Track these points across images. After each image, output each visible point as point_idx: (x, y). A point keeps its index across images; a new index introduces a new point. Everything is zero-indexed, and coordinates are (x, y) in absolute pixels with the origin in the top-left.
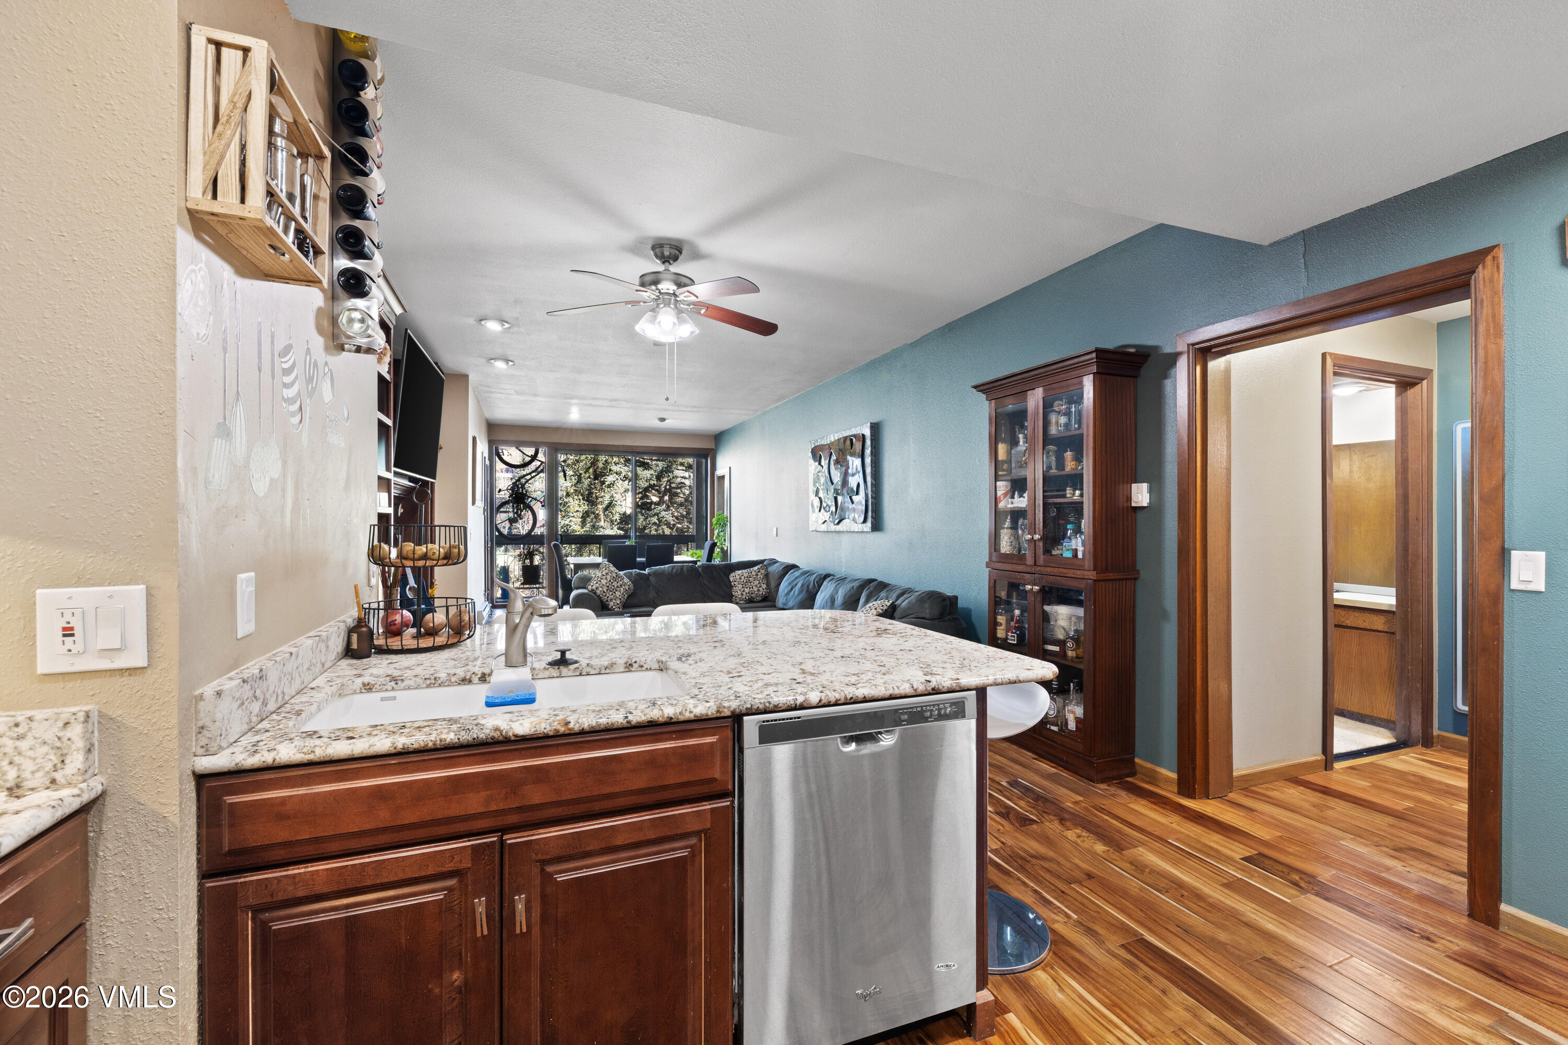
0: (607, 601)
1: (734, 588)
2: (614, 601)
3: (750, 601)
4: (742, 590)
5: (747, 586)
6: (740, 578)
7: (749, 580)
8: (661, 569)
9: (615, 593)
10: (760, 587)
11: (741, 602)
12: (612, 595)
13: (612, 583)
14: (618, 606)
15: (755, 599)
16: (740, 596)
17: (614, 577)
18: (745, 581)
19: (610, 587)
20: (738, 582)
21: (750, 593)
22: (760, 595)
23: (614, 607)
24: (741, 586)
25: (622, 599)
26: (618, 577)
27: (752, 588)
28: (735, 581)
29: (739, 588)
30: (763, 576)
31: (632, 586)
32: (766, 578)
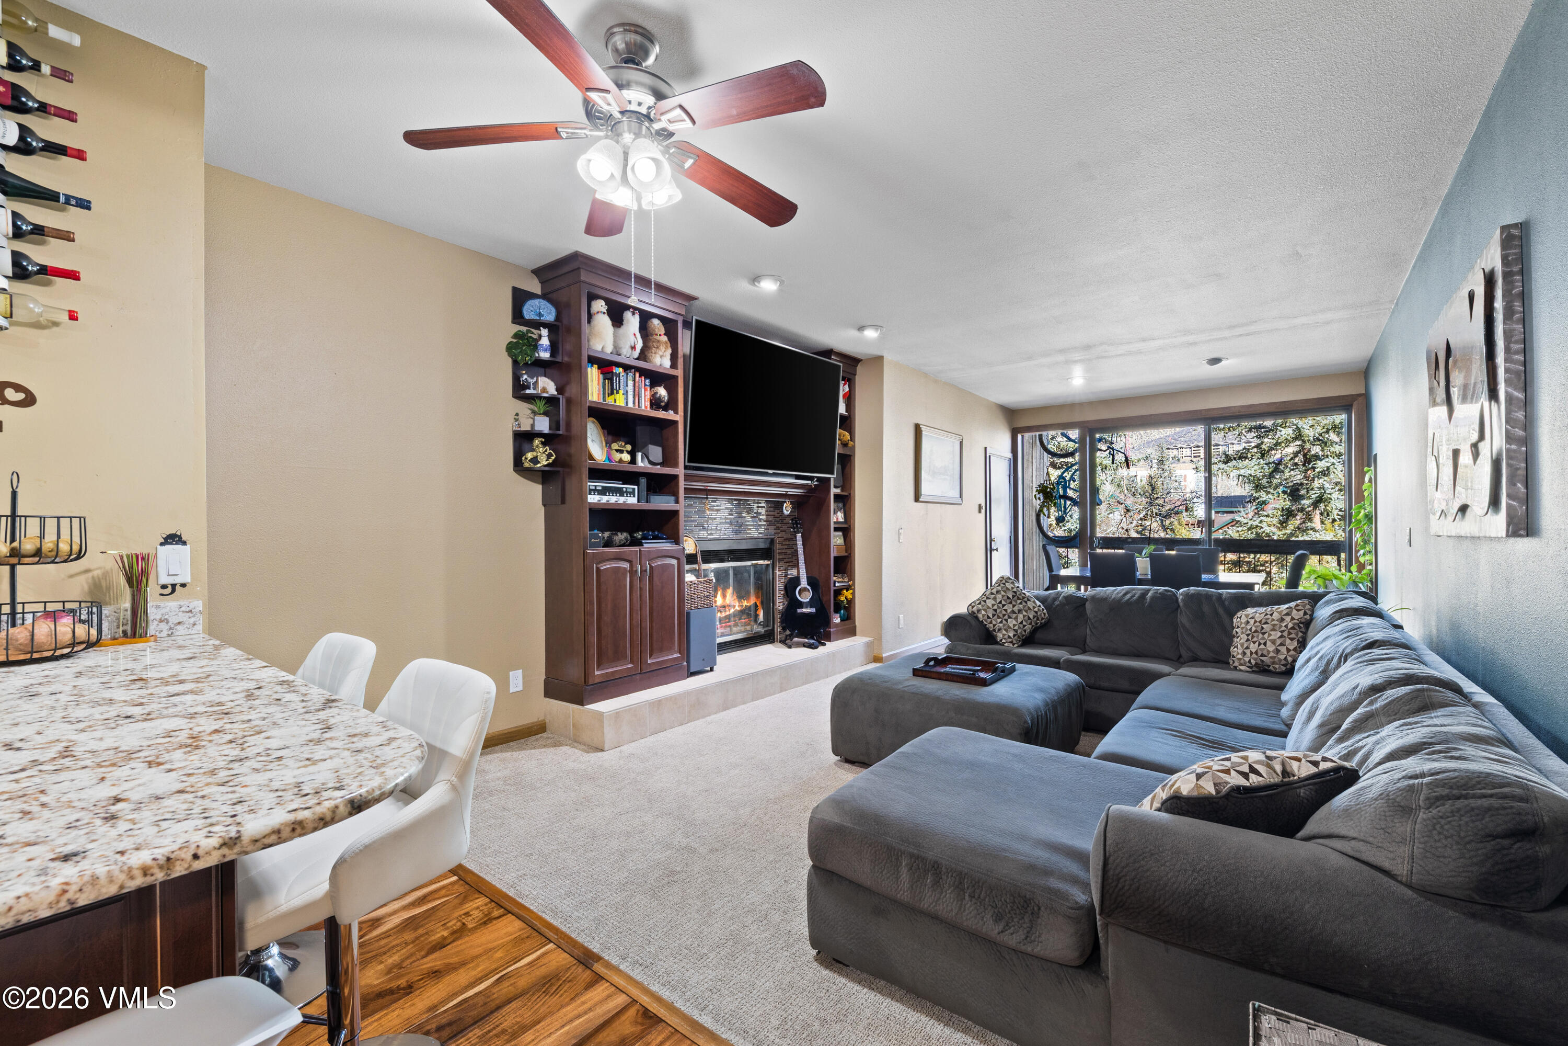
0: (994, 630)
1: (1235, 639)
2: (1004, 632)
3: (1261, 669)
4: (1245, 646)
5: (1255, 639)
6: (1248, 622)
7: (1262, 628)
8: (1108, 592)
9: (1006, 620)
10: (1281, 644)
11: (1242, 668)
12: (1001, 622)
13: (1004, 606)
14: (1010, 640)
15: (1269, 666)
16: (1240, 656)
17: (1008, 598)
18: (1254, 629)
19: (998, 611)
20: (1242, 628)
21: (1260, 653)
22: (1280, 660)
23: (1004, 641)
24: (1246, 637)
25: (1019, 631)
26: (1016, 598)
27: (1265, 644)
28: (1238, 627)
29: (1242, 641)
30: (1294, 624)
31: (1044, 614)
32: (1303, 630)
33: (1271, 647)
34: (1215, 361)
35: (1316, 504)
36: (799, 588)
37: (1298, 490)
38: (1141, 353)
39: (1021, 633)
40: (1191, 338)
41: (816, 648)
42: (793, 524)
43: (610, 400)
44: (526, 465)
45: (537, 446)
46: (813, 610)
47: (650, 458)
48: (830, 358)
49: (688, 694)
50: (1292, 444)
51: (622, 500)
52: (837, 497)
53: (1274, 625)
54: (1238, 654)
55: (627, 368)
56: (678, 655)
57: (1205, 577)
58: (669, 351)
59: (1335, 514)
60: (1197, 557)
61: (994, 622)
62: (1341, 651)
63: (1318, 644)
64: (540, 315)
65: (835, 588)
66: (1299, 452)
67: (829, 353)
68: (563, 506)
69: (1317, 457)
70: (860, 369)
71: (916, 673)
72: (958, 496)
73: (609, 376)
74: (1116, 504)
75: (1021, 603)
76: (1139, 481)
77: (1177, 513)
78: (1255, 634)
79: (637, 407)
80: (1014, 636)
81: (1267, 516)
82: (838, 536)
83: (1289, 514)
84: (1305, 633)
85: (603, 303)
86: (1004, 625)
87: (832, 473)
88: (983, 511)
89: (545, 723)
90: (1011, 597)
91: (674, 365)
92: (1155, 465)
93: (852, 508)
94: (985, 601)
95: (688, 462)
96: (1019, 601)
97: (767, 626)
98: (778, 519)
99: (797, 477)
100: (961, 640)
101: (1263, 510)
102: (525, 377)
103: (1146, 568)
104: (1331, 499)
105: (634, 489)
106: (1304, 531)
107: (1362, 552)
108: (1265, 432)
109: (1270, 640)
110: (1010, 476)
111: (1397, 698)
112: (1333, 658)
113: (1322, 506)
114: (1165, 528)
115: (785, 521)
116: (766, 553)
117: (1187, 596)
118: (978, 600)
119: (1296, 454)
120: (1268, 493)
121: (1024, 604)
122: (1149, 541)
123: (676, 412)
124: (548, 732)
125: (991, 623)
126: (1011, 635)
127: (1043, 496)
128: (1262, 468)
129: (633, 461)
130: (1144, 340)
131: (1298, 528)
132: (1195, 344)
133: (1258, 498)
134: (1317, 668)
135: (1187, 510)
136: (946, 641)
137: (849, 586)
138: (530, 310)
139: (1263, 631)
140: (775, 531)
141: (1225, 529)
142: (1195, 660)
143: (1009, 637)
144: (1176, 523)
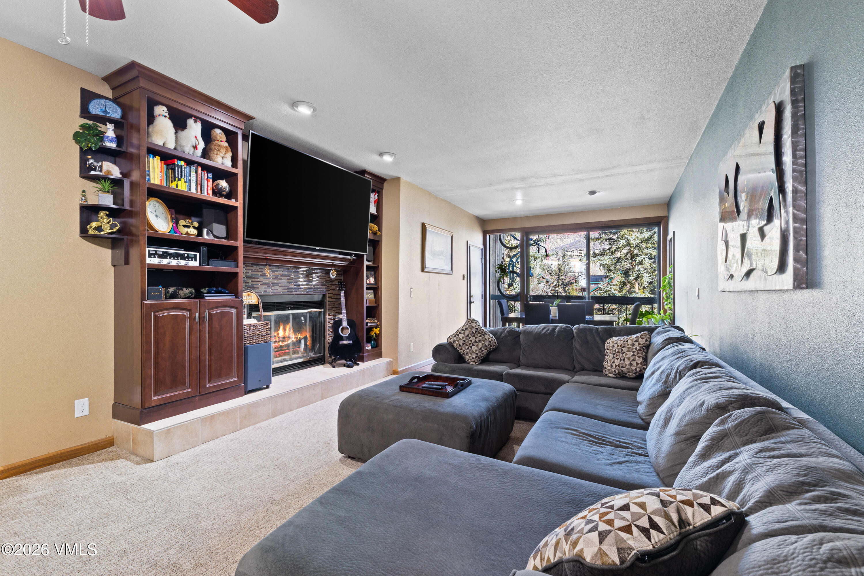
0: (464, 354)
1: (606, 357)
2: (470, 355)
3: (621, 376)
4: (612, 361)
5: (618, 357)
6: (613, 346)
7: (622, 350)
8: (533, 328)
9: (471, 347)
10: (633, 360)
11: (610, 375)
12: (468, 349)
13: (470, 338)
14: (473, 360)
15: (626, 374)
16: (609, 368)
17: (473, 333)
18: (617, 350)
19: (466, 341)
20: (610, 350)
21: (621, 366)
22: (633, 370)
23: (469, 361)
24: (613, 356)
25: (479, 354)
26: (477, 333)
27: (624, 360)
28: (608, 349)
29: (610, 358)
30: (640, 347)
31: (495, 342)
32: (645, 351)
33: (627, 362)
34: (593, 193)
35: (636, 279)
36: (341, 327)
37: (628, 272)
38: (553, 184)
39: (480, 355)
40: (581, 176)
41: (352, 367)
42: (339, 285)
43: (173, 185)
44: (91, 232)
45: (102, 218)
46: (351, 342)
47: (214, 233)
48: (365, 176)
49: (240, 408)
50: (625, 249)
51: (183, 263)
52: (368, 268)
53: (629, 348)
54: (608, 366)
55: (190, 163)
56: (236, 379)
57: (587, 318)
58: (230, 154)
59: (645, 284)
60: (583, 306)
61: (463, 349)
62: (676, 368)
63: (658, 362)
64: (106, 111)
65: (367, 327)
66: (628, 253)
67: (363, 172)
68: (127, 266)
69: (637, 255)
70: (385, 185)
71: (403, 389)
72: (450, 269)
73: (172, 166)
74: (542, 278)
75: (480, 336)
76: (553, 267)
77: (571, 284)
78: (618, 354)
79: (199, 193)
80: (476, 357)
81: (614, 285)
82: (370, 293)
83: (624, 284)
84: (647, 353)
85: (165, 109)
86: (470, 350)
87: (366, 253)
88: (466, 279)
89: (113, 439)
90: (474, 332)
91: (234, 164)
92: (561, 259)
93: (380, 275)
94: (458, 335)
95: (247, 237)
96: (479, 335)
97: (320, 353)
98: (328, 282)
99: (341, 253)
100: (443, 361)
101: (611, 282)
102: (91, 161)
103: (556, 313)
104: (643, 276)
105: (196, 256)
106: (631, 293)
107: (666, 303)
108: (613, 241)
109: (626, 358)
110: (482, 259)
111: (745, 420)
112: (670, 373)
113: (639, 280)
114: (565, 291)
115: (333, 283)
116: (319, 304)
117: (578, 329)
118: (454, 334)
119: (627, 254)
120: (614, 273)
121: (482, 336)
122: (558, 297)
123: (237, 200)
124: (115, 446)
125: (461, 349)
126: (474, 357)
127: (501, 271)
128: (612, 260)
129: (200, 234)
130: (555, 176)
131: (628, 291)
132: (582, 180)
133: (609, 276)
134: (660, 380)
135: (576, 282)
136: (434, 362)
137: (378, 325)
138: (95, 108)
139: (622, 352)
140: (327, 289)
141: (594, 292)
142: (583, 370)
143: (473, 358)
144: (571, 289)
